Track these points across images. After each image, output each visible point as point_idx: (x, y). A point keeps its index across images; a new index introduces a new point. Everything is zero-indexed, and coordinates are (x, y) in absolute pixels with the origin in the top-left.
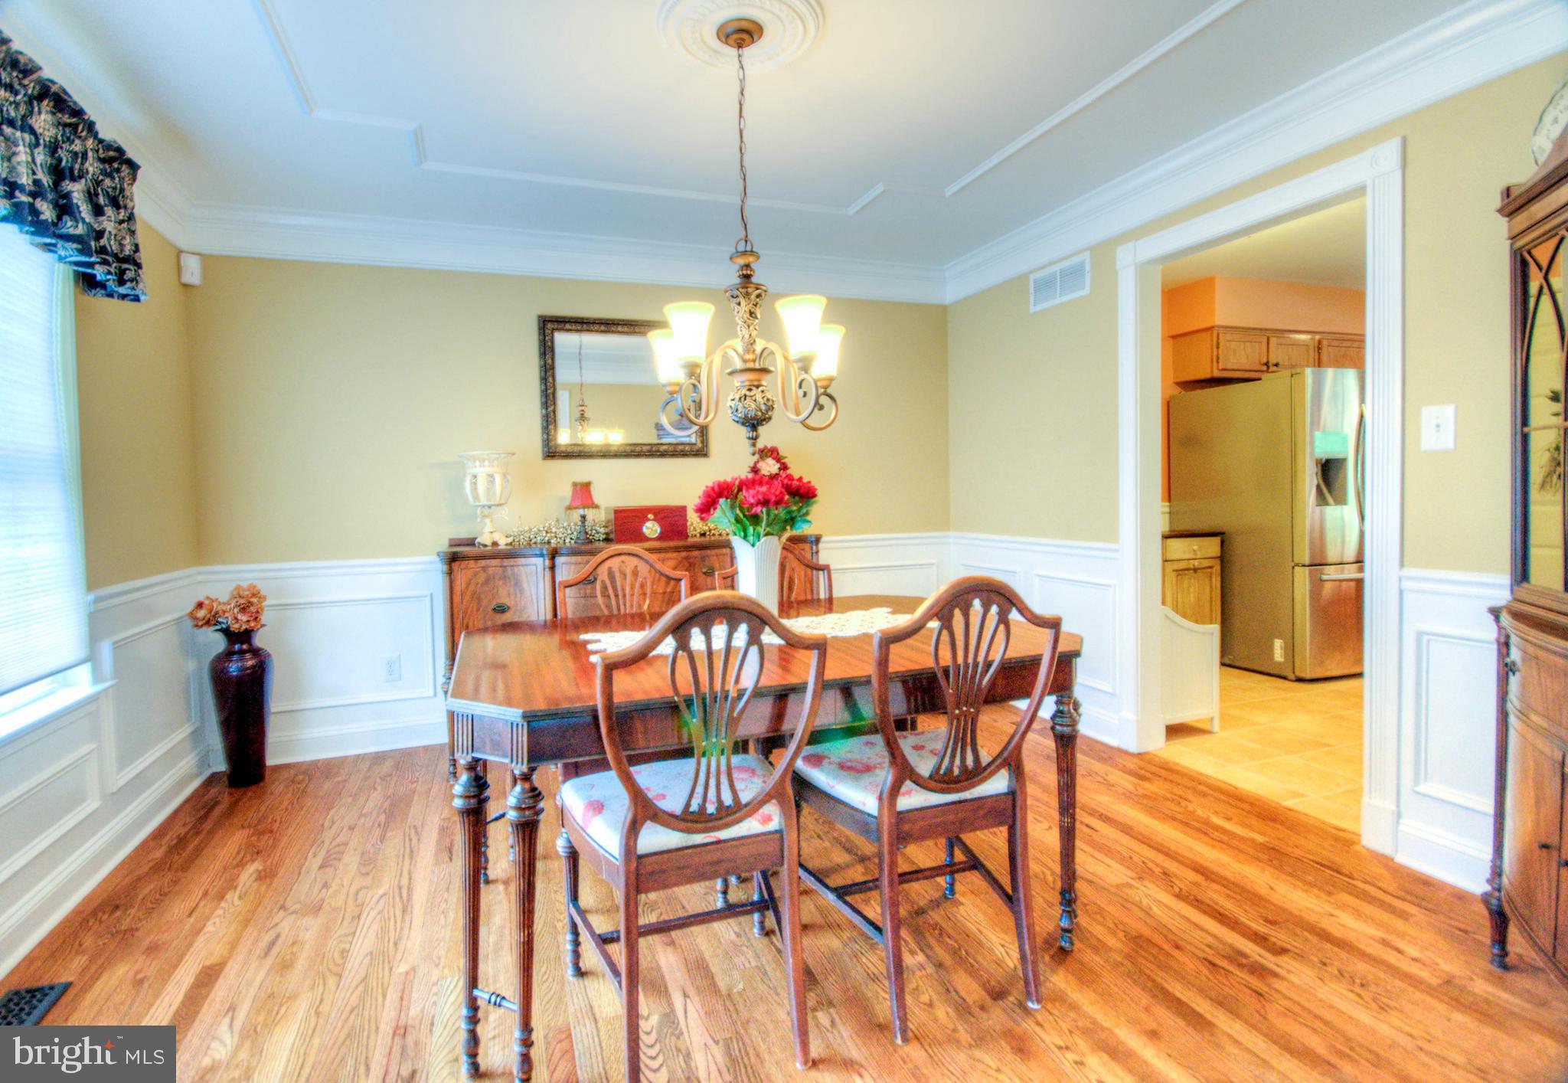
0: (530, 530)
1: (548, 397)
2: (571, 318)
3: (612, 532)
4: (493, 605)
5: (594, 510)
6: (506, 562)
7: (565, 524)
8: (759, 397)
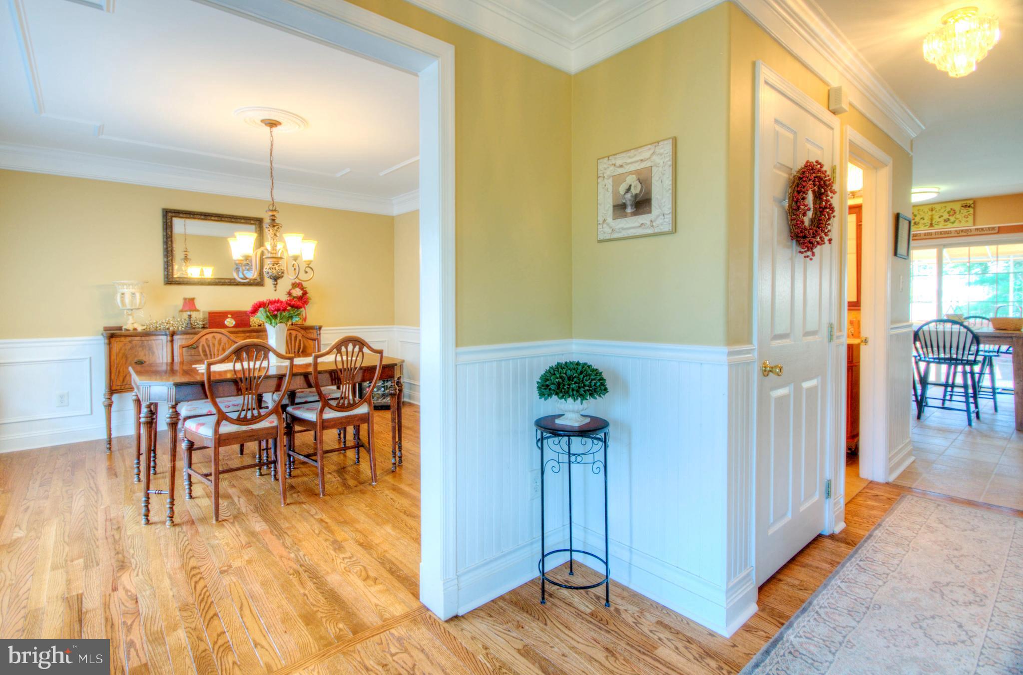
0: (157, 322)
1: (168, 252)
2: (183, 211)
3: (206, 324)
4: (136, 360)
5: (196, 313)
6: (143, 338)
7: (179, 319)
8: (277, 268)
